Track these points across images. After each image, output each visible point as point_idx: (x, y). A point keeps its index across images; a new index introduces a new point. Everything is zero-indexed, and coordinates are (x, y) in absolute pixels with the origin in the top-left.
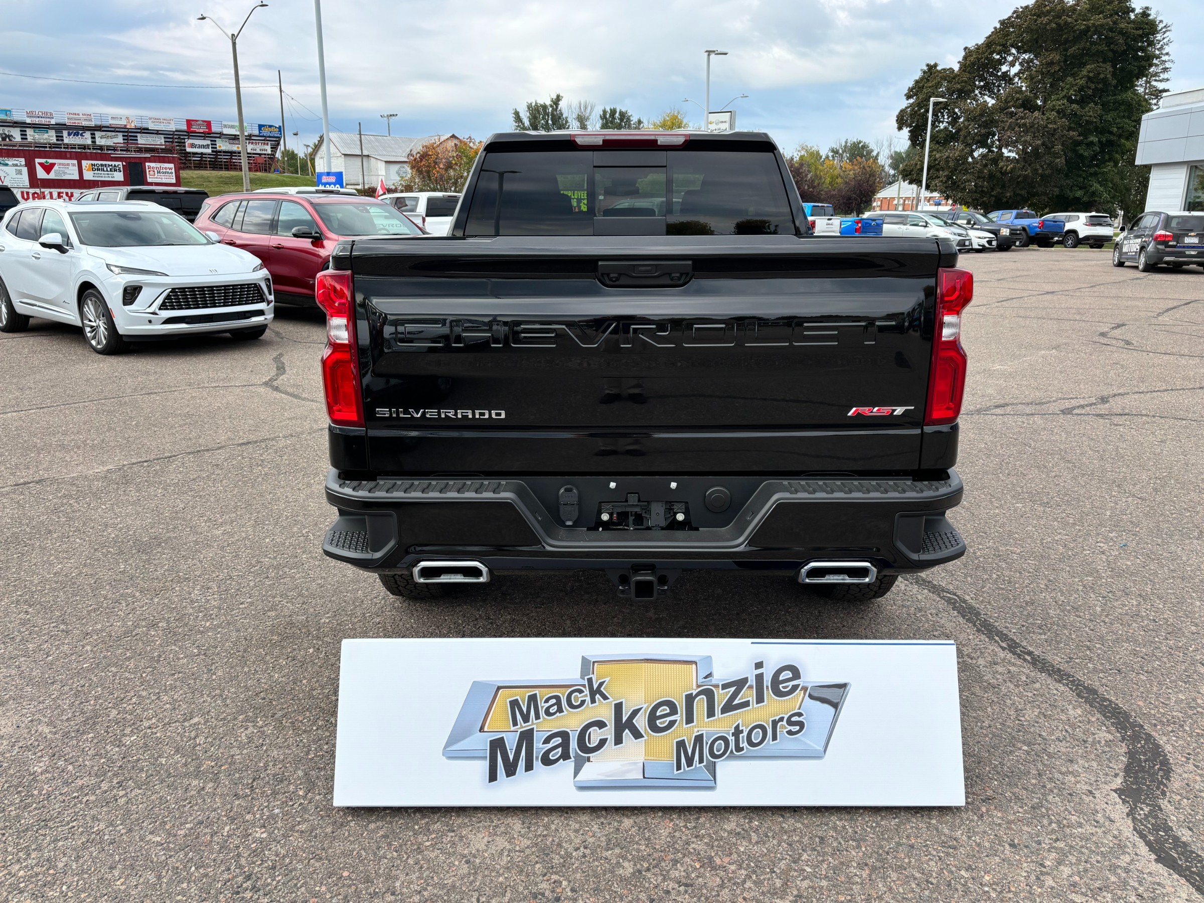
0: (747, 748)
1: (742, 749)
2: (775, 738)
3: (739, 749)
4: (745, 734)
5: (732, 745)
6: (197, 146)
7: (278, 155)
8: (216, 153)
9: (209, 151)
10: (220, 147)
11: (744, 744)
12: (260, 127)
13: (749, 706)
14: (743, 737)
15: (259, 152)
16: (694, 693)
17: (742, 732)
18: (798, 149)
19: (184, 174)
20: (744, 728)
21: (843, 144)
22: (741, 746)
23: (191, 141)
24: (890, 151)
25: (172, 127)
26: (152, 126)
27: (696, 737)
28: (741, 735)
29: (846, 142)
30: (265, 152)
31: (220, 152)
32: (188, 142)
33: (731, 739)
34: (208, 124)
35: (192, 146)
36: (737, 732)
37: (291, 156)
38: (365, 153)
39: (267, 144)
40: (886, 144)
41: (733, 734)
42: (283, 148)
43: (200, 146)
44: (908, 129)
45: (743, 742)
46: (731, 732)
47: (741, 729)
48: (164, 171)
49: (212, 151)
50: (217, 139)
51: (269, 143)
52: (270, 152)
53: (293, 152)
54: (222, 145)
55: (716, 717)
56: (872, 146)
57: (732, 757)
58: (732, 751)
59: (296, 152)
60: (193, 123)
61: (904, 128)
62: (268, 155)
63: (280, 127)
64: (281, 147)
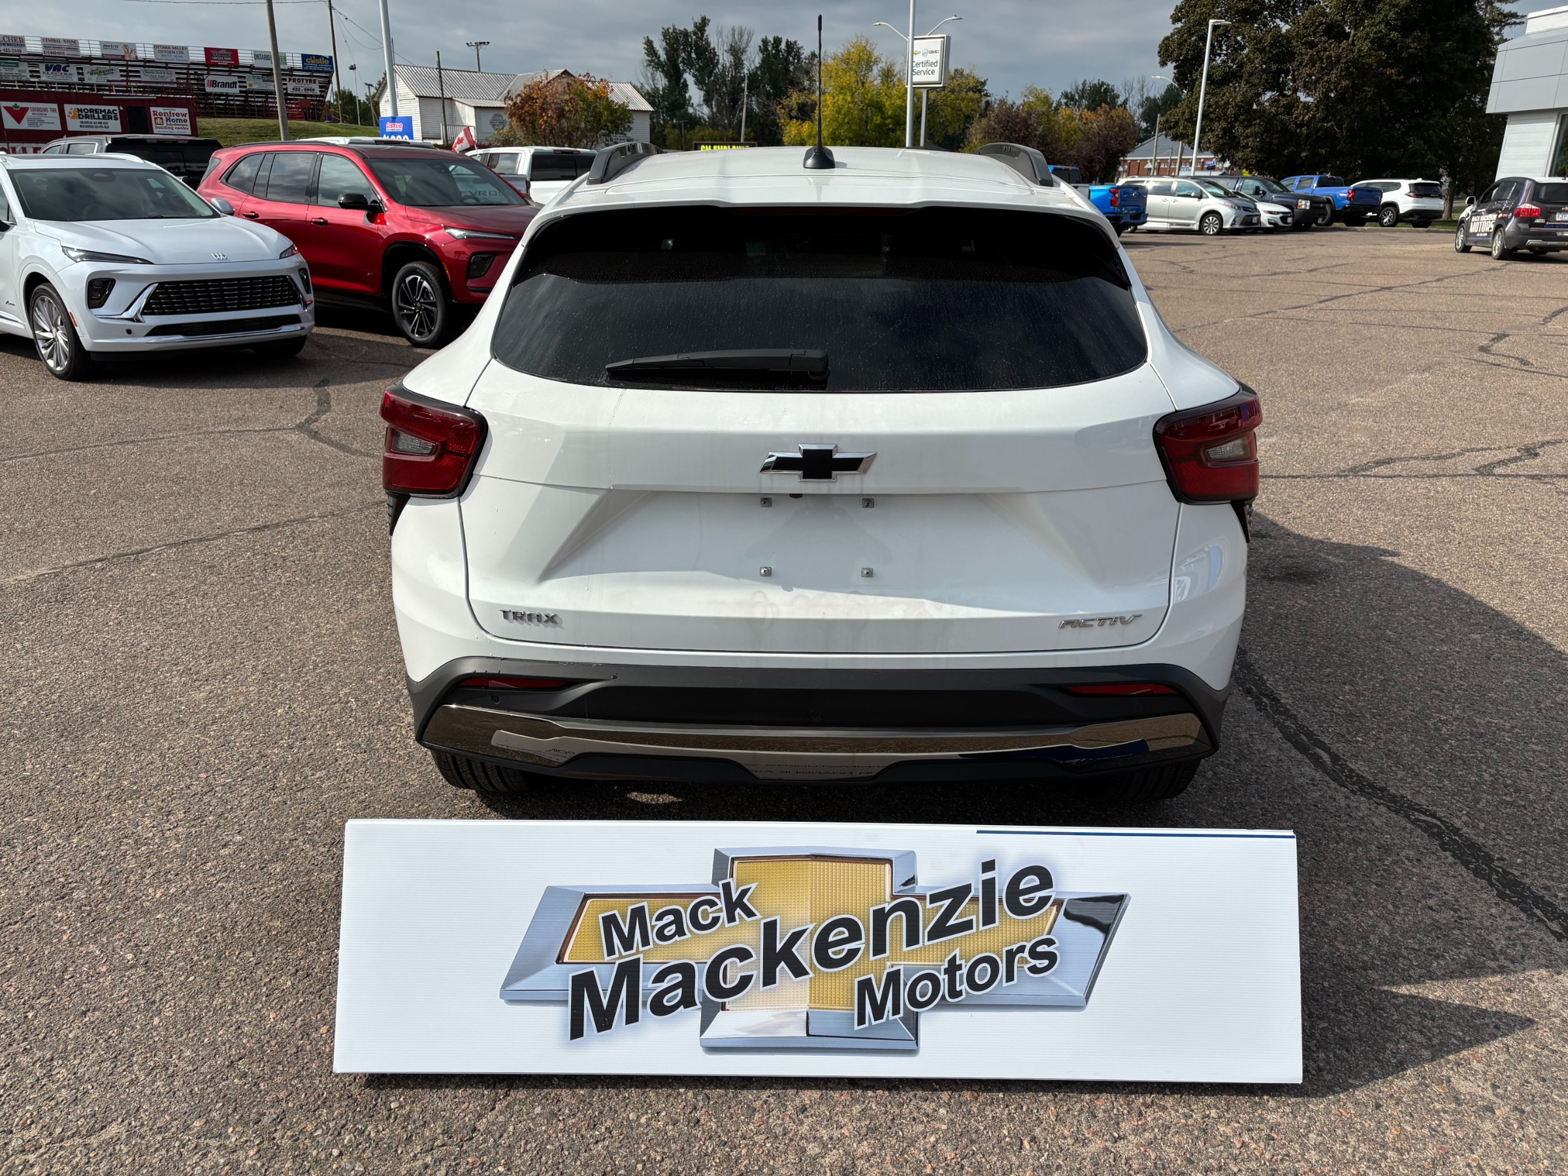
0: (967, 993)
1: (960, 993)
2: (1010, 977)
3: (954, 993)
4: (965, 970)
5: (944, 988)
6: (219, 85)
7: (330, 97)
8: (247, 93)
9: (236, 91)
10: (251, 85)
11: (963, 987)
12: (305, 57)
13: (971, 928)
14: (961, 975)
15: (304, 93)
16: (888, 907)
17: (960, 967)
18: (1027, 93)
19: (202, 122)
20: (963, 962)
21: (1080, 87)
22: (958, 989)
23: (212, 78)
24: (1142, 96)
25: (186, 58)
26: (158, 57)
27: (888, 974)
28: (958, 973)
29: (1084, 84)
30: (312, 93)
31: (251, 92)
32: (209, 78)
33: (943, 978)
34: (234, 53)
35: (214, 84)
36: (953, 968)
37: (347, 98)
38: (447, 95)
39: (315, 82)
40: (1136, 86)
41: (946, 971)
42: (335, 89)
43: (224, 85)
44: (1174, 64)
45: (961, 983)
46: (943, 968)
47: (958, 962)
48: (175, 118)
49: (241, 92)
50: (246, 75)
51: (318, 80)
52: (319, 93)
53: (350, 94)
54: (254, 84)
55: (921, 944)
56: (1119, 89)
57: (944, 1005)
58: (943, 997)
59: (354, 94)
60: (213, 52)
61: (1169, 63)
62: (316, 96)
63: (331, 58)
64: (334, 87)
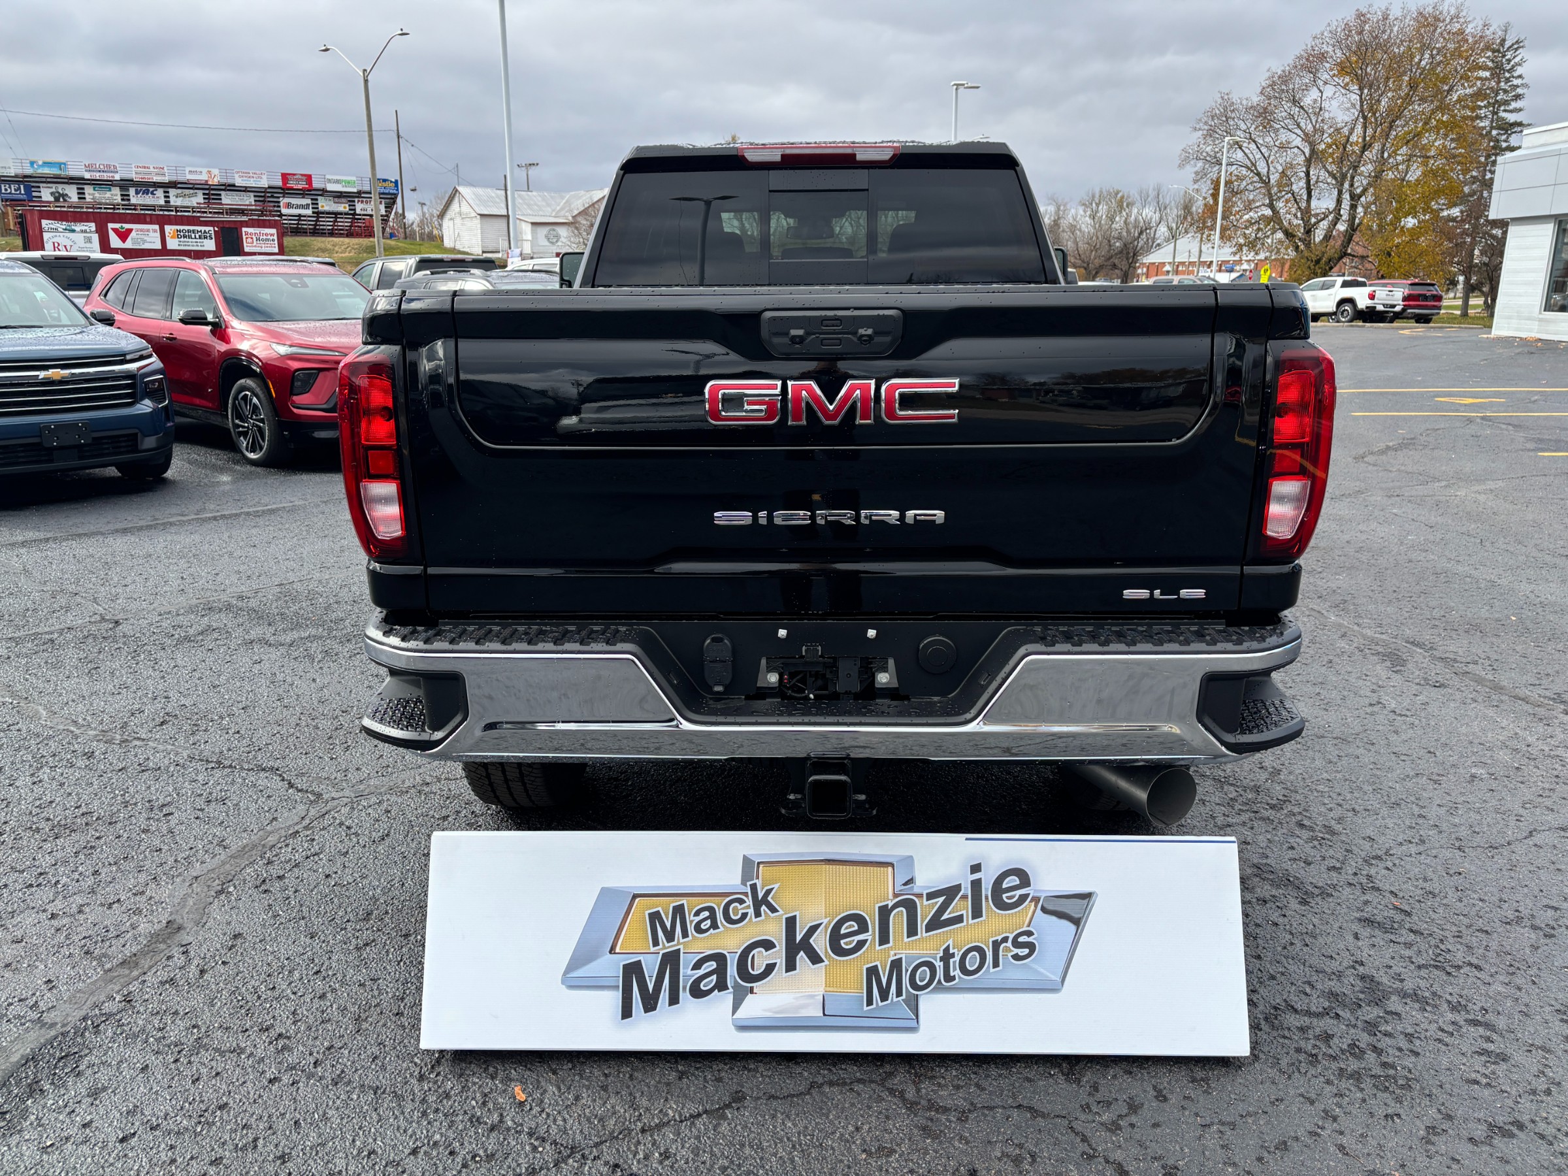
0: (960, 977)
1: (953, 978)
2: (996, 964)
3: (949, 978)
4: (957, 958)
5: (940, 973)
6: (293, 208)
8: (318, 214)
9: (309, 212)
10: (323, 206)
11: (956, 972)
13: (962, 921)
14: (954, 962)
16: (891, 904)
17: (953, 955)
20: (955, 951)
22: (952, 974)
23: (287, 200)
25: (264, 183)
26: (239, 182)
27: (893, 962)
28: (952, 961)
31: (323, 213)
32: (284, 201)
33: (939, 965)
34: (309, 178)
35: (289, 206)
36: (947, 956)
41: (941, 959)
43: (298, 207)
45: (955, 969)
46: (938, 956)
47: (952, 952)
48: (265, 237)
49: (313, 213)
50: (319, 198)
52: (384, 213)
54: (325, 205)
55: (918, 936)
57: (940, 989)
58: (939, 981)
60: (289, 177)
63: (396, 182)
64: (398, 206)
